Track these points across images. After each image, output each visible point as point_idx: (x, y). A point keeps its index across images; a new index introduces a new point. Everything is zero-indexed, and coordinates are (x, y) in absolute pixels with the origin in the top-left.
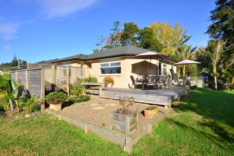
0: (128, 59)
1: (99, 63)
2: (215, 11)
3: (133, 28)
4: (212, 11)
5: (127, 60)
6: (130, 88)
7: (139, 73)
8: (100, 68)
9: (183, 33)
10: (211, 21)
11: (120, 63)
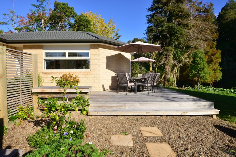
0: (102, 48)
1: (41, 50)
2: (149, 16)
3: (68, 10)
4: (147, 16)
5: (101, 50)
6: (104, 90)
7: (114, 69)
8: (45, 59)
9: (115, 30)
10: (148, 24)
11: (88, 53)
